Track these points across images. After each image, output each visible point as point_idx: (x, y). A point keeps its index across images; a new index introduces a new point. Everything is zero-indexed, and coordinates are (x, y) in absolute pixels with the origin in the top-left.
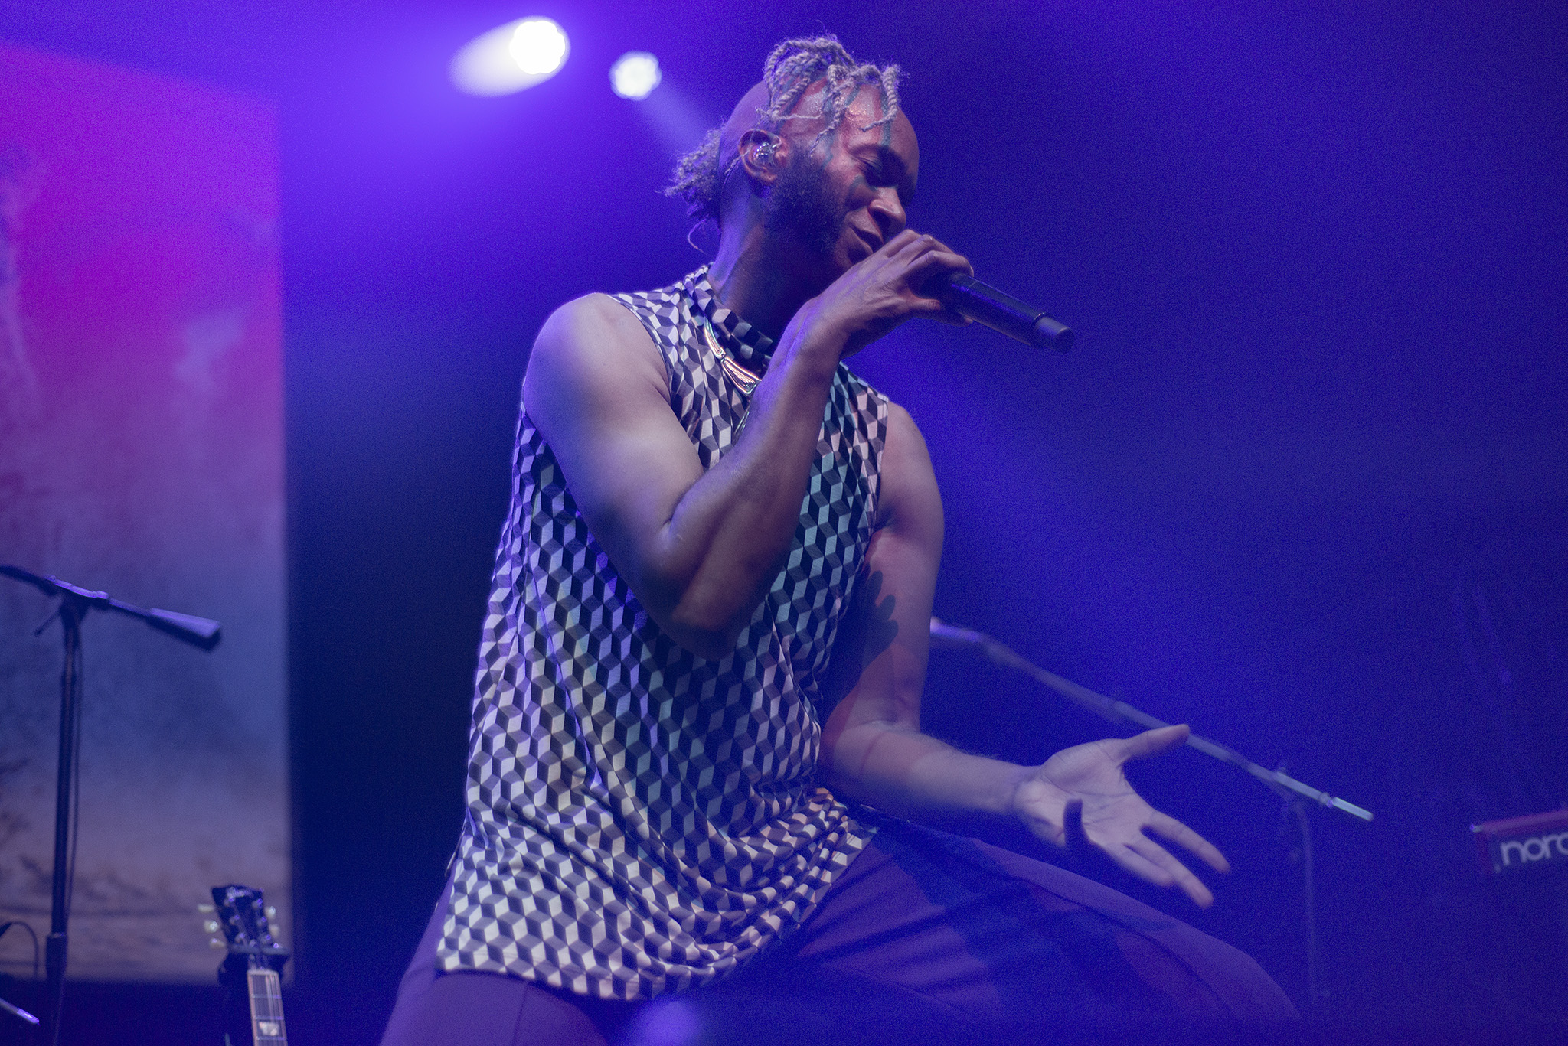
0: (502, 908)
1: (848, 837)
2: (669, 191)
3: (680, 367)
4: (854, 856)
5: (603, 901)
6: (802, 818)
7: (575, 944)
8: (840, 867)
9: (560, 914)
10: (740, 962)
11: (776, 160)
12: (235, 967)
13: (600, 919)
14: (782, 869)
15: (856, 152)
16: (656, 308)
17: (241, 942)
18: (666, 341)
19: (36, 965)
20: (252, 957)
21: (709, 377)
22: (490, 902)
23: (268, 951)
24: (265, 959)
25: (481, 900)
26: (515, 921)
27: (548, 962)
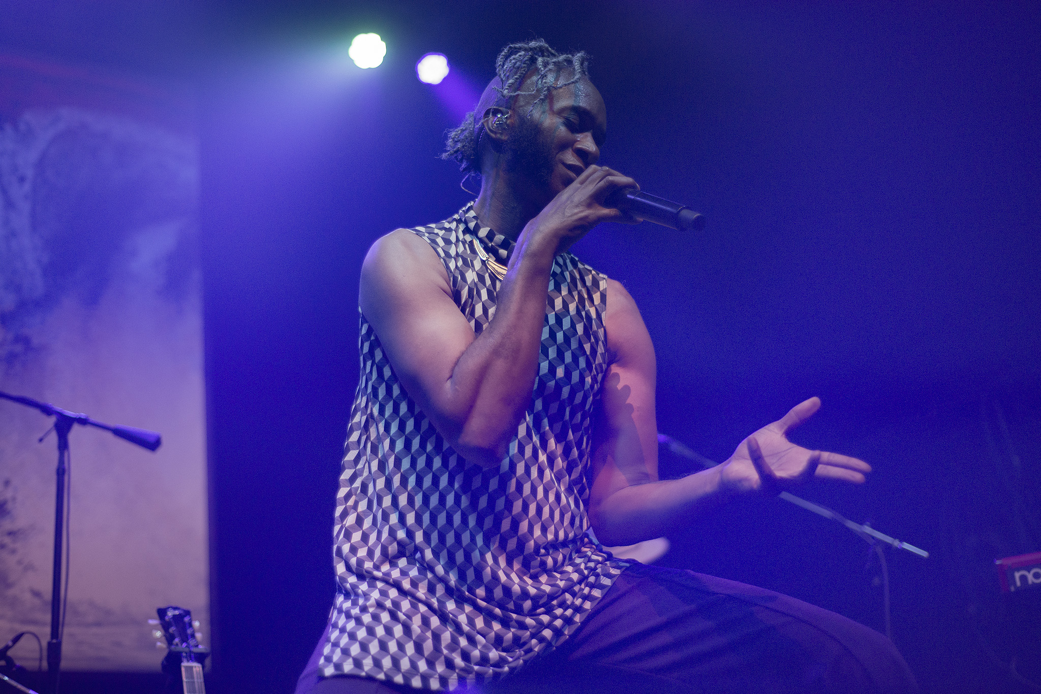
0: (362, 634)
1: (601, 578)
2: (444, 156)
3: (457, 271)
4: (606, 590)
5: (431, 626)
6: (569, 569)
7: (412, 655)
8: (596, 598)
9: (402, 636)
10: (525, 662)
11: (508, 125)
12: (173, 661)
13: (429, 638)
14: (555, 602)
15: (560, 113)
16: (441, 233)
17: (177, 645)
18: (447, 254)
19: (41, 660)
20: (184, 654)
21: (478, 274)
22: (354, 630)
23: (195, 650)
24: (193, 655)
25: (348, 630)
26: (371, 641)
27: (394, 668)
